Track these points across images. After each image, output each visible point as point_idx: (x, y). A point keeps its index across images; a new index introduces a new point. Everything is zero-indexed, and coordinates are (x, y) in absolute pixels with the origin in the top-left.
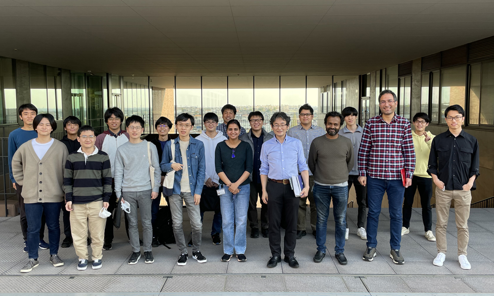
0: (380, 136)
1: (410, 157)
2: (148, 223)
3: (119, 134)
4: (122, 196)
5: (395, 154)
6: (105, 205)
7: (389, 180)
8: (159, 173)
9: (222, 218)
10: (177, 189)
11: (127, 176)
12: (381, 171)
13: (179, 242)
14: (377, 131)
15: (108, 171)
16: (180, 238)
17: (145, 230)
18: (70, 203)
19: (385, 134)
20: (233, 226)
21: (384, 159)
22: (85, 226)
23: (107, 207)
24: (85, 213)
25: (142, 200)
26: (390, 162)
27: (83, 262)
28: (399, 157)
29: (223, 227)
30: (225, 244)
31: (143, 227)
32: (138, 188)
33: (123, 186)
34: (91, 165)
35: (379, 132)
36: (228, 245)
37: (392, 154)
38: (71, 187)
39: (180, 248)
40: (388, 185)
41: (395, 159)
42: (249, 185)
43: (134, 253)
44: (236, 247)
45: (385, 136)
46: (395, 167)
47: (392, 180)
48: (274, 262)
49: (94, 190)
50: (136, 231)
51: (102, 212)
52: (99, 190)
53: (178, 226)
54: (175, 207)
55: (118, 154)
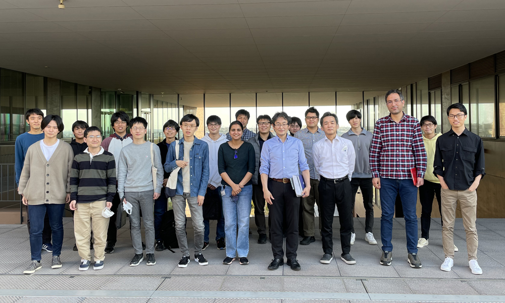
0: (389, 136)
1: (421, 155)
2: (150, 223)
3: (125, 137)
4: (124, 197)
5: (405, 153)
6: (108, 205)
7: (401, 180)
8: (162, 174)
9: (224, 219)
10: (179, 190)
11: (130, 176)
12: (392, 171)
13: (180, 243)
14: (387, 131)
15: (113, 171)
16: (182, 240)
17: (147, 232)
18: (74, 202)
19: (395, 133)
20: (236, 228)
21: (395, 158)
22: (88, 226)
23: (110, 207)
24: (88, 212)
25: (144, 200)
26: (400, 161)
27: (85, 263)
28: (410, 156)
29: (225, 229)
30: (228, 247)
31: (145, 228)
32: (140, 188)
33: (125, 185)
34: (96, 165)
35: (388, 132)
36: (231, 247)
37: (403, 153)
38: (76, 186)
39: (182, 250)
40: (400, 185)
41: (406, 158)
42: (251, 186)
43: (137, 255)
44: (238, 250)
45: (395, 135)
46: (406, 166)
47: (403, 180)
48: (275, 264)
49: (98, 189)
50: (138, 232)
51: (104, 211)
52: (103, 189)
53: (180, 227)
54: (178, 208)
55: (122, 155)
